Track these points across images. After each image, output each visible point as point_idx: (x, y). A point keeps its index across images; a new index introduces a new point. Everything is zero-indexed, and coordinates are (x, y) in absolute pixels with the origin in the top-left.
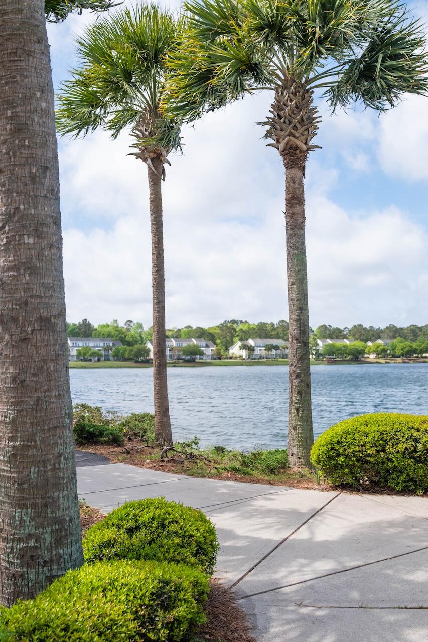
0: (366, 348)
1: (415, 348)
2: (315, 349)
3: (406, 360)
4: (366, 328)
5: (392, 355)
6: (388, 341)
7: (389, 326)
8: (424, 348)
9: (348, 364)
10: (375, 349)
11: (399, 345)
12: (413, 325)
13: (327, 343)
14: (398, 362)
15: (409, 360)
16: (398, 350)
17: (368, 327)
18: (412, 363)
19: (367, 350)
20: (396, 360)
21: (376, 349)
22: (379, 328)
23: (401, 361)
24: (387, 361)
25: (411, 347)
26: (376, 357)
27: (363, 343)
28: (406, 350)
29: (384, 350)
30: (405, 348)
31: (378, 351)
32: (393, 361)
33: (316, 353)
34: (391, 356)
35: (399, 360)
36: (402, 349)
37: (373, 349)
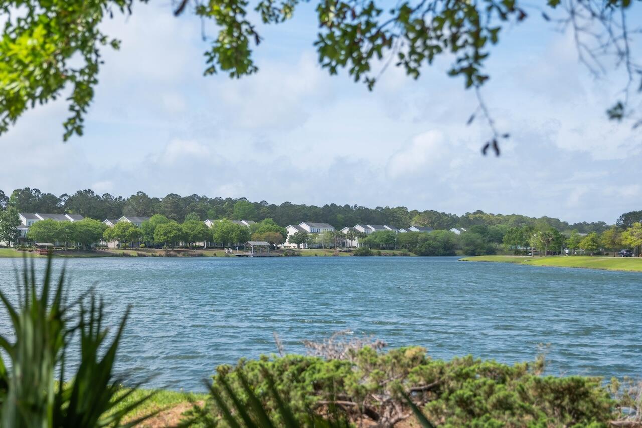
0: (104, 230)
1: (186, 233)
2: (14, 231)
3: (172, 253)
4: (98, 196)
5: (145, 243)
6: (138, 220)
7: (136, 194)
8: (199, 233)
9: (76, 257)
10: (120, 233)
11: (160, 227)
12: (171, 194)
13: (35, 221)
14: (158, 254)
15: (175, 251)
16: (157, 235)
17: (101, 196)
18: (180, 257)
19: (105, 234)
20: (155, 252)
21: (122, 233)
22: (120, 197)
23: (163, 253)
24: (140, 252)
25: (180, 230)
26: (118, 246)
27: (98, 222)
28: (172, 235)
29: (135, 235)
30: (170, 232)
31: (125, 236)
32: (150, 254)
33: (15, 237)
34: (143, 245)
35: (159, 252)
36: (165, 234)
37: (117, 232)
